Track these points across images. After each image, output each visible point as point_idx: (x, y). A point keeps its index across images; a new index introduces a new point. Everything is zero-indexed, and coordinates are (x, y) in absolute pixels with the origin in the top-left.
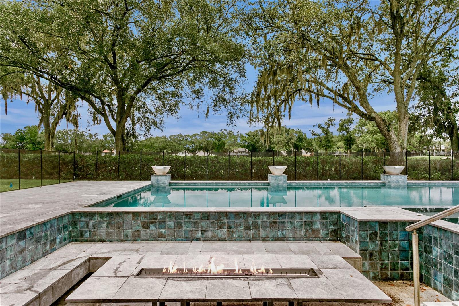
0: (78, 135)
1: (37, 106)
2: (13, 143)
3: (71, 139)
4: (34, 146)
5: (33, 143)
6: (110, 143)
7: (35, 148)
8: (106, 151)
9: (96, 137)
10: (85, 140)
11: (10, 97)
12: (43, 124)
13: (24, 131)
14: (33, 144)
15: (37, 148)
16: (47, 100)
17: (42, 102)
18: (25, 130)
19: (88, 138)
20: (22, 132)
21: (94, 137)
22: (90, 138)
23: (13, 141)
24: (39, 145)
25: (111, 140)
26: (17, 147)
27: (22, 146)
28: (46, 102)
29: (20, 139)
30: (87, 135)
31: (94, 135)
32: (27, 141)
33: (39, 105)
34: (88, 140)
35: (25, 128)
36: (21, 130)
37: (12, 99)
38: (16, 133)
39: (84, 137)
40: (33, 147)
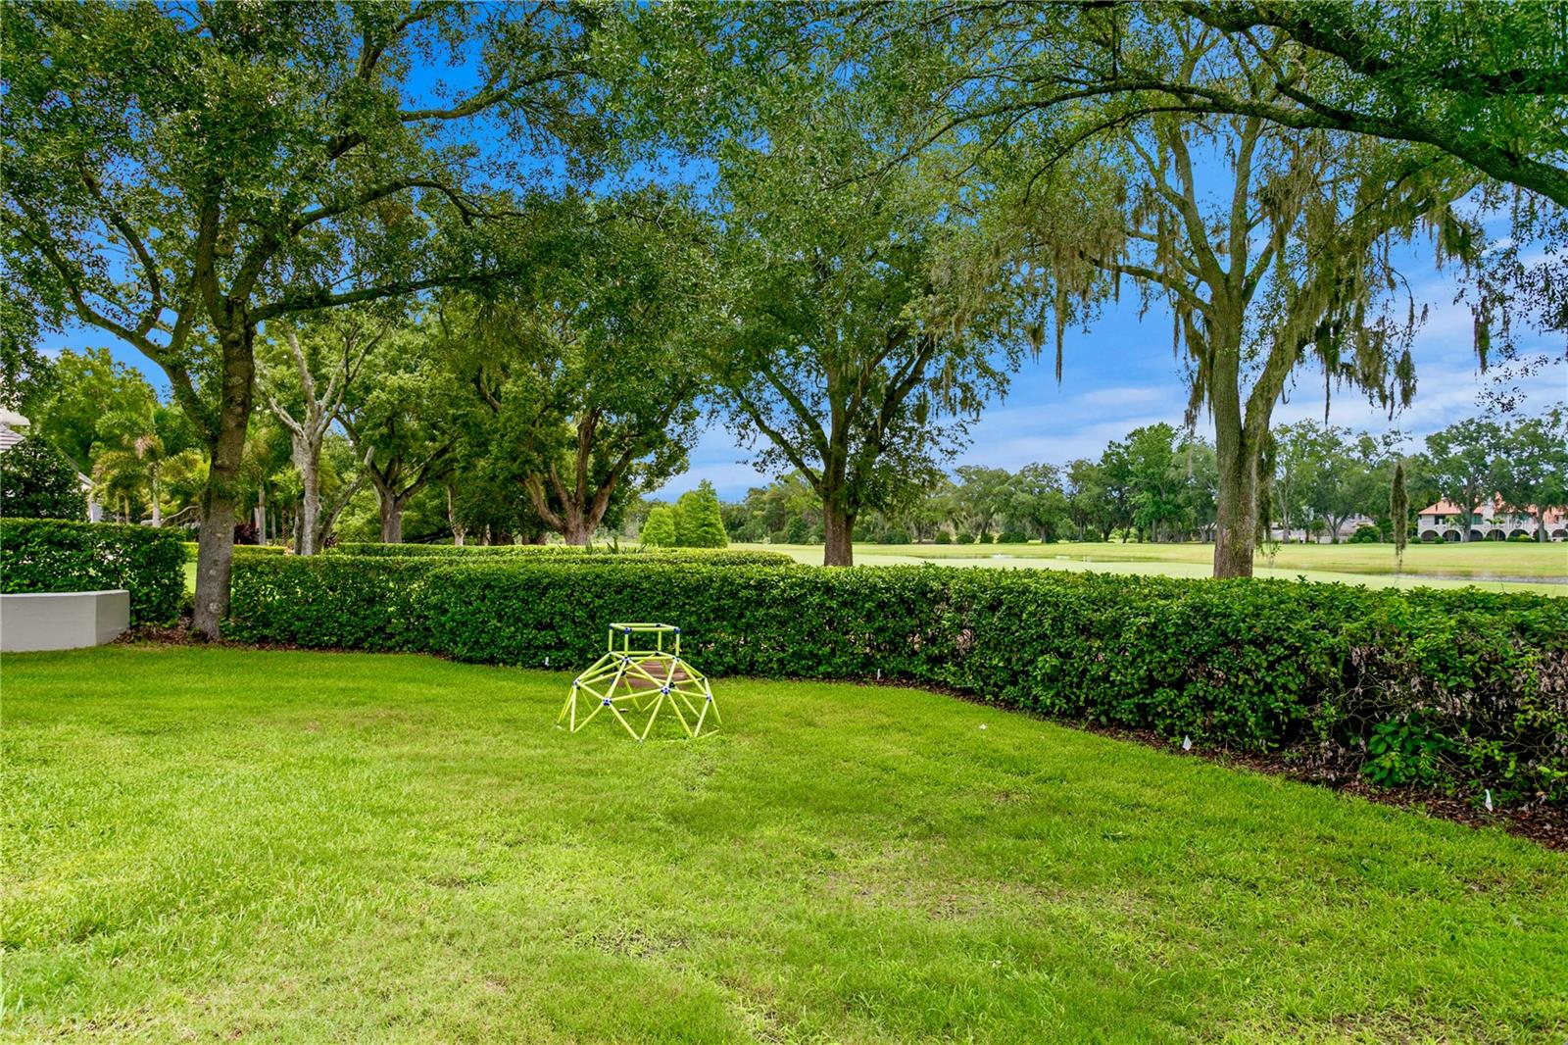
0: (1313, 443)
1: (1181, 322)
2: (1097, 490)
3: (1287, 465)
4: (1157, 498)
5: (1155, 487)
6: (1463, 470)
7: (1159, 507)
8: (1443, 507)
9: (1393, 449)
10: (1343, 462)
11: (1079, 315)
12: (1204, 408)
13: (1127, 448)
14: (1154, 489)
15: (1165, 503)
16: (1227, 279)
17: (1205, 292)
18: (1129, 442)
19: (1355, 455)
20: (1121, 450)
21: (1381, 449)
22: (1366, 456)
23: (1097, 484)
24: (1174, 492)
25: (1468, 454)
26: (1108, 502)
27: (1121, 498)
28: (1221, 289)
29: (1115, 476)
30: (1350, 441)
31: (1384, 438)
32: (1135, 480)
33: (1188, 316)
34: (1357, 462)
35: (1130, 436)
36: (1119, 446)
37: (1088, 324)
38: (1106, 455)
39: (1338, 450)
40: (1155, 503)
